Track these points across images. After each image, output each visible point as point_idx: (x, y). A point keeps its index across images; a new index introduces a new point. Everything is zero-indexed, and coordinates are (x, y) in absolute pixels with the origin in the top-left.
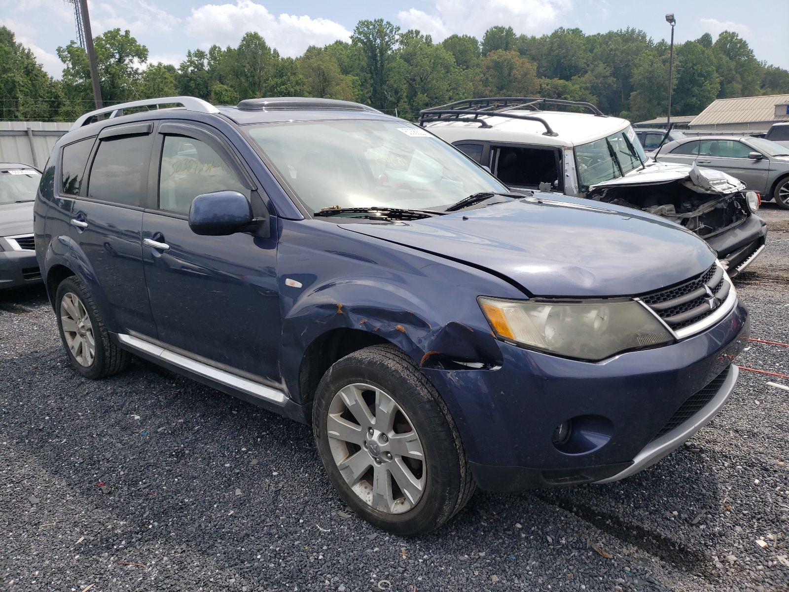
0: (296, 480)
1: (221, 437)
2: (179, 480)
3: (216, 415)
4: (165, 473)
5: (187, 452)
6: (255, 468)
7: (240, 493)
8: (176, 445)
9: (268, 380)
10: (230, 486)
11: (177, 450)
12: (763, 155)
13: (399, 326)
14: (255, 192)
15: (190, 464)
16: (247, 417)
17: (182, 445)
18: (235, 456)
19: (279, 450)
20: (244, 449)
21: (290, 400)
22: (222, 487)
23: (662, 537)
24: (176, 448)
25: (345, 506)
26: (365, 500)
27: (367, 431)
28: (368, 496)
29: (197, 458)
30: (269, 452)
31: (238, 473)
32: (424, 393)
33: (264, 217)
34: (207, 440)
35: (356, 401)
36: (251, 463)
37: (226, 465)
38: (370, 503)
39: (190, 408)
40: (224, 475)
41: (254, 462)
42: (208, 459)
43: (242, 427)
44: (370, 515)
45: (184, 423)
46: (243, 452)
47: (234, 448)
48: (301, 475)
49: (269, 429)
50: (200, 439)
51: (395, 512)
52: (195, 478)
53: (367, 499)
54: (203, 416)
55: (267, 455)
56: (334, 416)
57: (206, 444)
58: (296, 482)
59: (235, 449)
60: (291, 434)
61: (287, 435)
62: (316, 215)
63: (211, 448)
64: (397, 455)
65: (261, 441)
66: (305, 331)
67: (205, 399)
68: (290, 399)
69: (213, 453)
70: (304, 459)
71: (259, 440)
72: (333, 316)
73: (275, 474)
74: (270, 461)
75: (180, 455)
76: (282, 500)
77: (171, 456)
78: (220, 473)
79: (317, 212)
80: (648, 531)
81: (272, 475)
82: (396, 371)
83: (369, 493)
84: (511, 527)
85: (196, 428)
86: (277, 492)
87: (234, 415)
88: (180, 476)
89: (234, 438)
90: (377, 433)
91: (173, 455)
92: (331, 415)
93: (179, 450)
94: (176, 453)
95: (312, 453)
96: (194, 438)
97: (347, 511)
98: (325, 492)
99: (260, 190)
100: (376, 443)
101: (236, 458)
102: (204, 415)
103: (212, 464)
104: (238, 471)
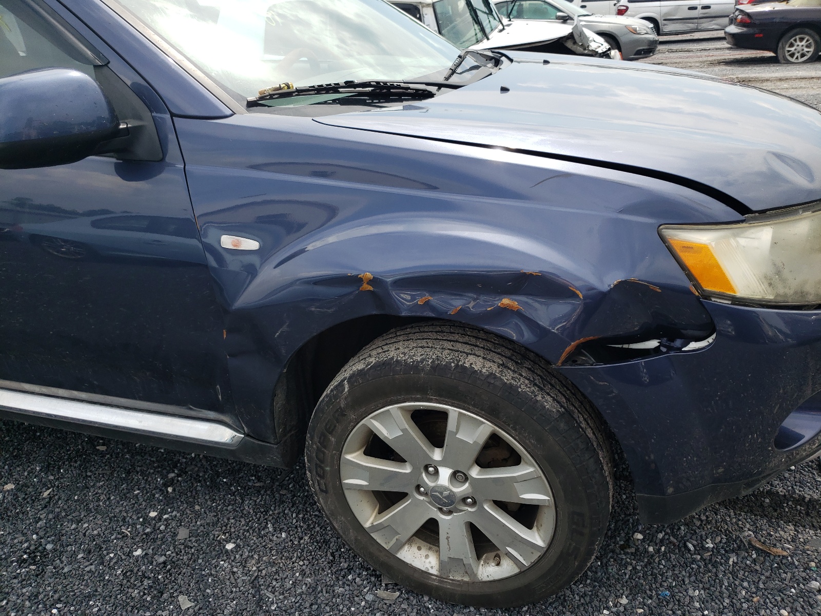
0: (271, 549)
1: (99, 500)
2: (59, 610)
3: (70, 459)
4: (27, 603)
5: (49, 547)
6: (190, 544)
7: (189, 604)
8: (24, 538)
9: (191, 409)
10: (162, 593)
11: (28, 548)
12: (568, 16)
13: (506, 301)
14: (105, 69)
15: (66, 570)
16: (128, 452)
17: (35, 536)
18: (144, 530)
19: (213, 501)
20: (153, 514)
21: (247, 438)
22: (149, 599)
23: (807, 500)
24: (26, 545)
25: (378, 577)
26: (423, 569)
27: (422, 470)
28: (427, 561)
29: (75, 554)
30: (197, 507)
31: (164, 563)
32: (548, 403)
33: (140, 118)
34: (77, 513)
35: (404, 430)
36: (179, 537)
37: (136, 554)
38: (434, 571)
39: (16, 457)
40: (140, 573)
41: (183, 534)
42: (96, 551)
43: (128, 473)
44: (437, 588)
45: (18, 490)
46: (154, 518)
47: (135, 517)
48: (275, 538)
49: (176, 466)
50: (63, 514)
51: (485, 579)
52: (89, 597)
53: (428, 566)
54: (47, 468)
55: (198, 515)
56: (355, 457)
57: (78, 522)
58: (274, 552)
59: (138, 518)
60: (216, 466)
61: (212, 470)
62: (251, 105)
63: (92, 527)
64: (486, 501)
65: (174, 490)
66: (285, 328)
67: (35, 434)
68: (247, 435)
69: (99, 535)
70: (262, 506)
71: (170, 489)
72: (352, 297)
73: (230, 546)
74: (208, 524)
75: (37, 556)
76: (271, 596)
77: (21, 562)
78: (132, 571)
79: (251, 99)
80: (785, 496)
81: (227, 551)
82: (492, 375)
83: (427, 556)
84: (628, 541)
85: (46, 494)
86: (254, 583)
87: (103, 454)
88: (59, 601)
89: (124, 497)
90: (445, 473)
91: (25, 561)
92: (349, 457)
93: (32, 548)
94: (30, 554)
95: (269, 492)
96: (51, 516)
97: (386, 585)
98: (331, 558)
99: (116, 65)
100: (446, 489)
101: (147, 534)
102: (48, 466)
103: (107, 558)
104: (162, 559)
